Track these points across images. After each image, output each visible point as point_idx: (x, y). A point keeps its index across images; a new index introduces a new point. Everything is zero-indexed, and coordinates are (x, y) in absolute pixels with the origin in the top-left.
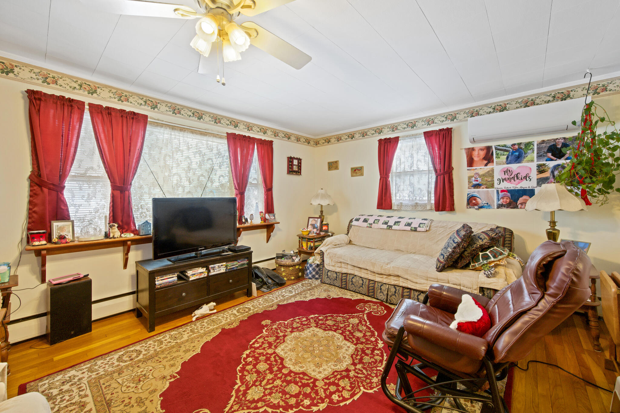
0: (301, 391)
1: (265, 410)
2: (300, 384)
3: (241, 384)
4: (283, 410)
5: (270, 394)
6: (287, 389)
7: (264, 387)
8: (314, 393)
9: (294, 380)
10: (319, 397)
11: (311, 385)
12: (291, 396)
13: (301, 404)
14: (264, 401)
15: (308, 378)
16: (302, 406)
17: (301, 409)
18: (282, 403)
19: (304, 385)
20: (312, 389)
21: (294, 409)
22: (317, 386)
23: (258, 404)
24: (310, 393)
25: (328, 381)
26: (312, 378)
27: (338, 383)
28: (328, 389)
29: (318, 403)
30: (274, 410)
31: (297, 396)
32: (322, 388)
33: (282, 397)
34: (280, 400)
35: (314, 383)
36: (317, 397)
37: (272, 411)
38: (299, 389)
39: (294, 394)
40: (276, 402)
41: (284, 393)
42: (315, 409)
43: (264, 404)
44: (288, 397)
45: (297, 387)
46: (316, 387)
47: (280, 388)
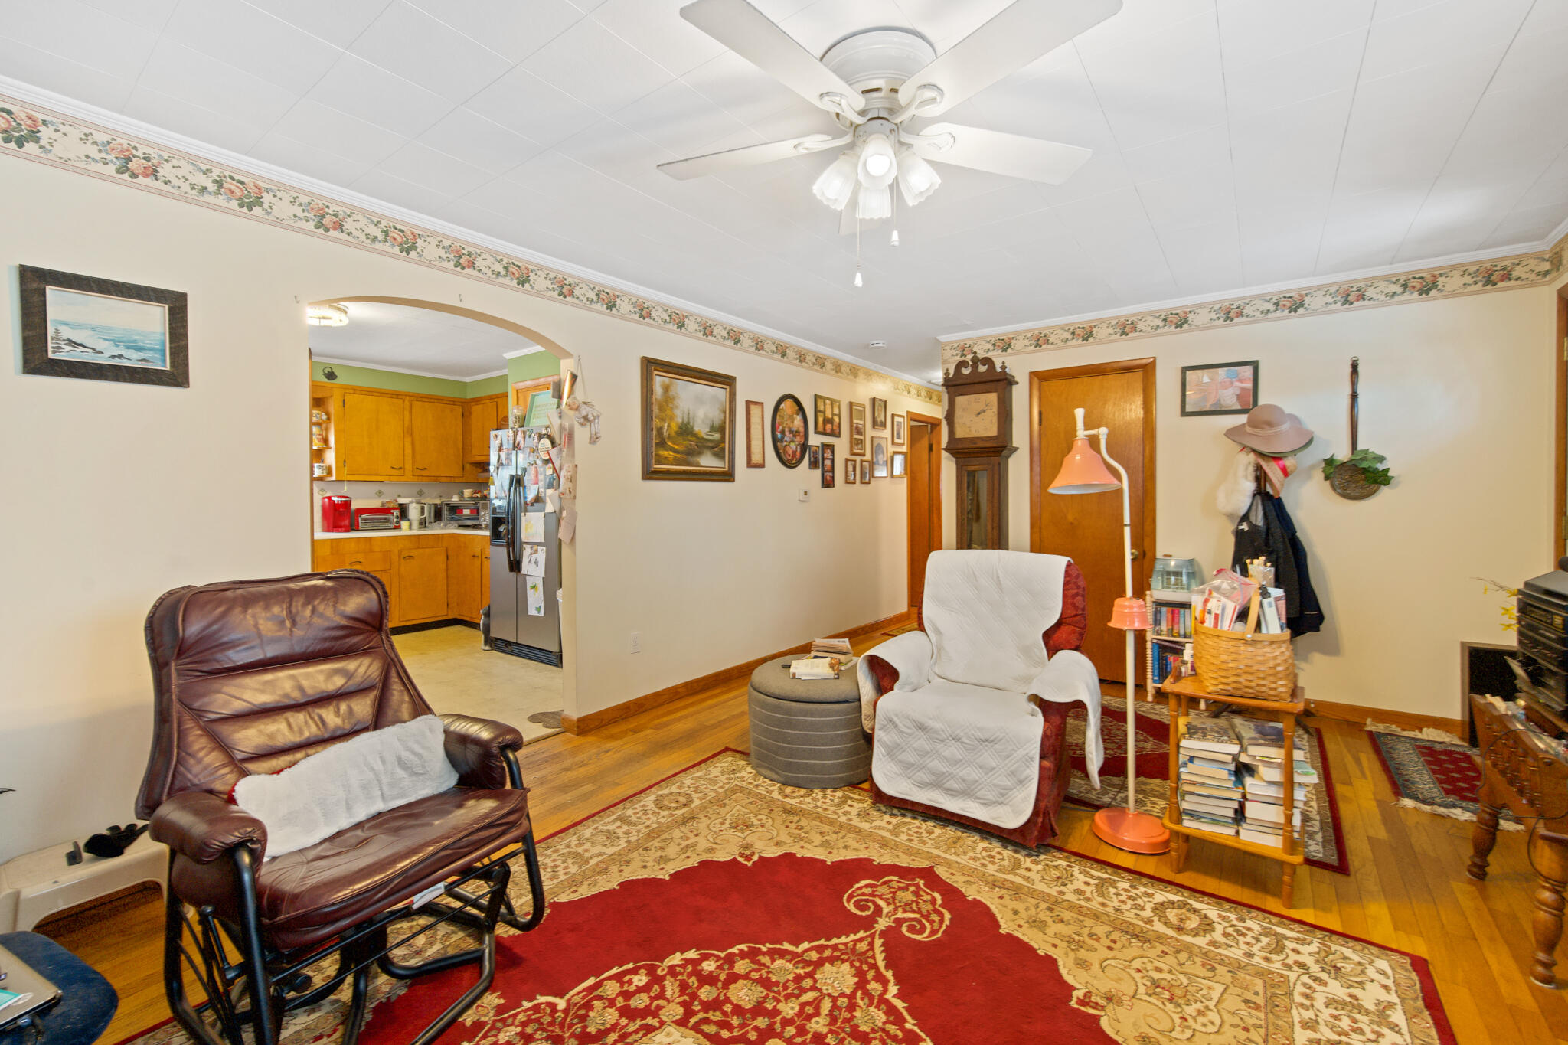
0: (723, 988)
1: (797, 947)
2: (728, 1008)
3: (886, 997)
4: (759, 949)
5: (798, 979)
6: (760, 992)
7: (823, 996)
8: (691, 987)
9: (744, 1018)
10: (679, 977)
11: (696, 1007)
12: (746, 976)
13: (722, 962)
14: (808, 963)
15: (704, 1027)
16: (718, 958)
17: (722, 952)
18: (766, 960)
19: (715, 1005)
20: (694, 996)
21: (737, 952)
22: (683, 1004)
23: (818, 956)
24: (699, 987)
25: (650, 1020)
26: (692, 1029)
27: (621, 1017)
28: (653, 999)
29: (683, 966)
30: (778, 946)
31: (733, 978)
32: (668, 1001)
33: (768, 972)
34: (772, 967)
35: (689, 1013)
36: (685, 978)
37: (782, 944)
38: (729, 994)
39: (741, 982)
40: (779, 963)
41: (766, 983)
42: (692, 954)
43: (805, 957)
44: (753, 973)
45: (734, 999)
46: (685, 1001)
47: (778, 992)
